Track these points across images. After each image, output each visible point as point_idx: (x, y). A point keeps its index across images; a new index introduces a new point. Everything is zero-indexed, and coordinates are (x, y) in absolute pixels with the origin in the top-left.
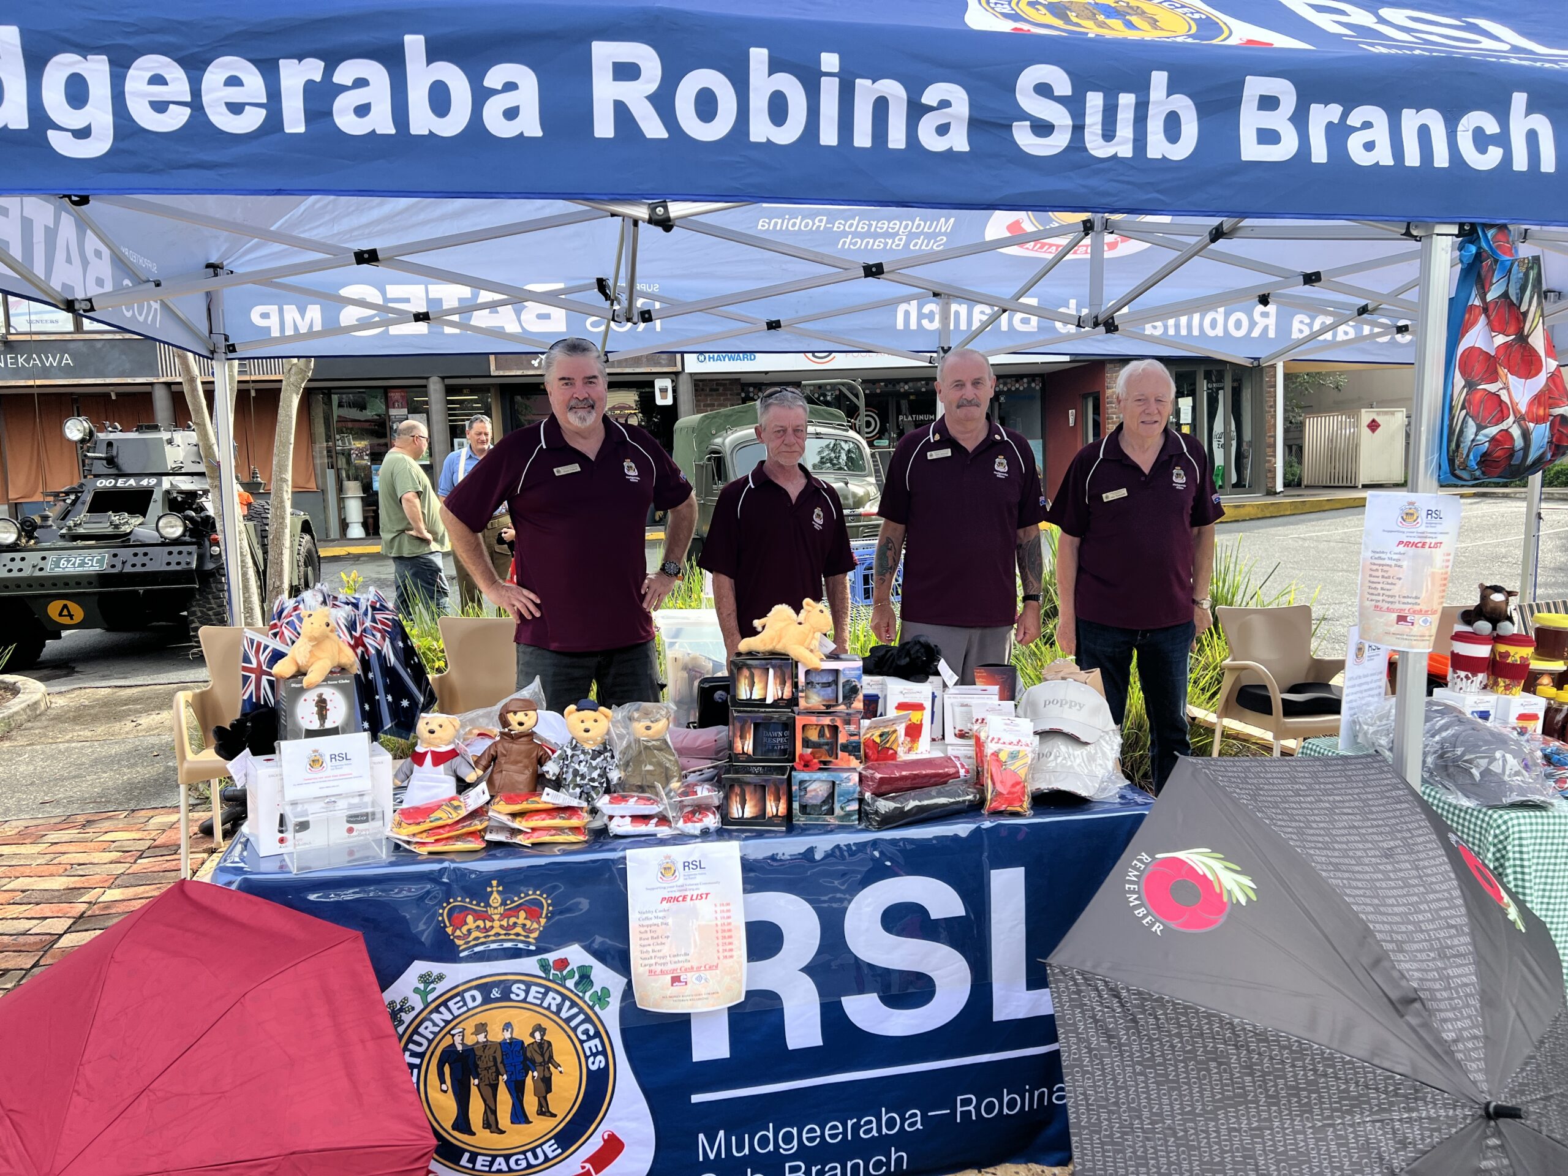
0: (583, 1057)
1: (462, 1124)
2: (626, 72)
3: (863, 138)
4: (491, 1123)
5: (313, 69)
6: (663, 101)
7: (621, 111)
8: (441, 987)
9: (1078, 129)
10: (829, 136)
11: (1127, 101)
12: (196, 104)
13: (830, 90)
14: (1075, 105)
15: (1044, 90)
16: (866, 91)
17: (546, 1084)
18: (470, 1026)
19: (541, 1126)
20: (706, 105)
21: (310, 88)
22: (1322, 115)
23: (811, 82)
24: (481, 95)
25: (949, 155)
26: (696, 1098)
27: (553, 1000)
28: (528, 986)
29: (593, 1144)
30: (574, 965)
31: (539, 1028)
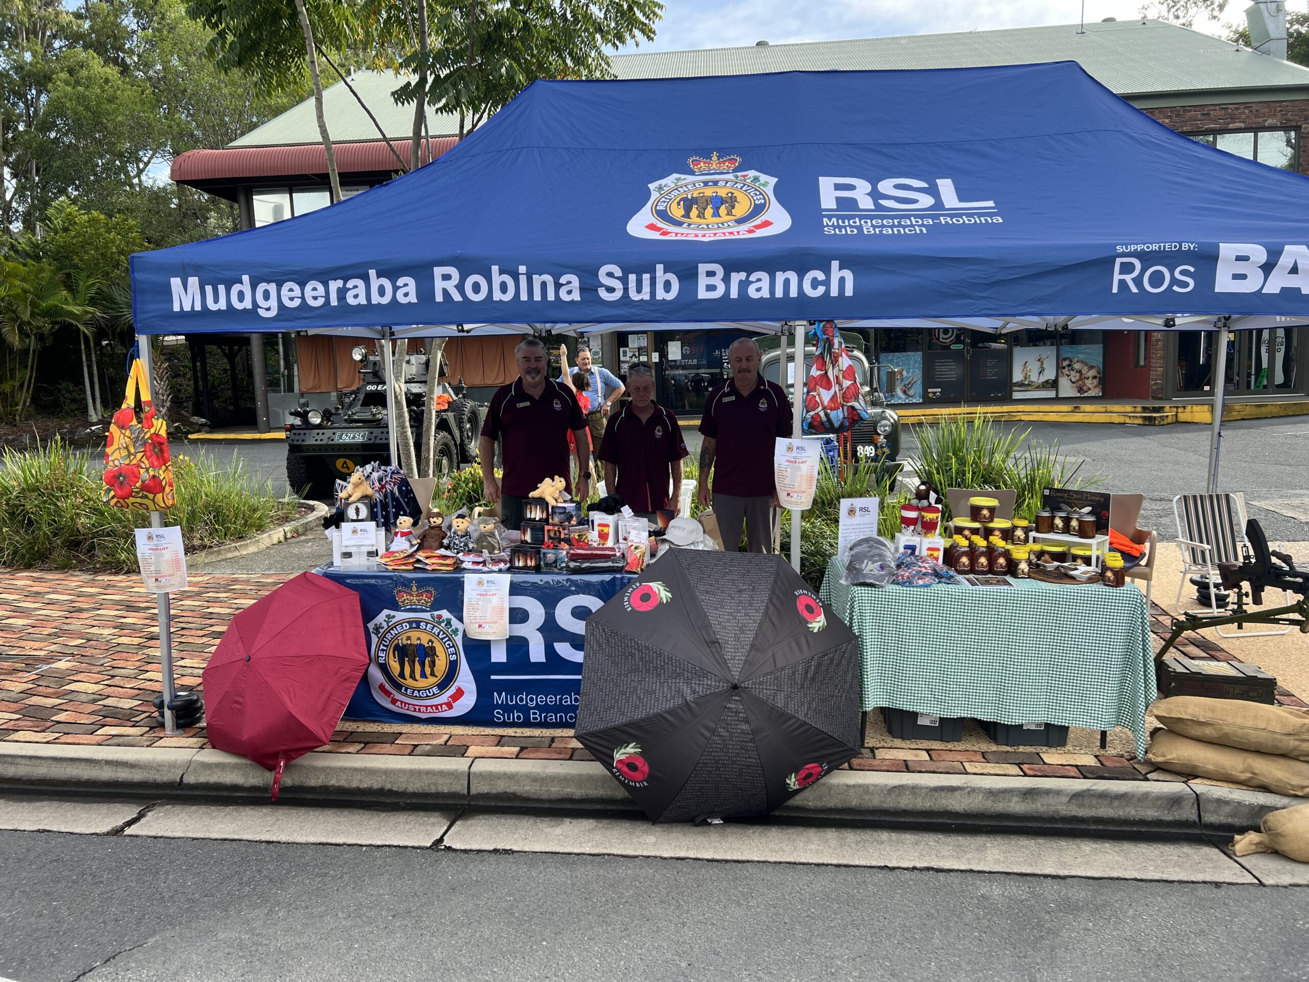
0: (448, 655)
1: (402, 674)
2: (447, 277)
3: (537, 297)
4: (413, 676)
5: (340, 283)
6: (460, 287)
7: (445, 291)
8: (394, 620)
9: (626, 289)
10: (524, 297)
11: (646, 277)
12: (303, 297)
13: (523, 280)
14: (624, 280)
15: (610, 275)
16: (537, 280)
17: (433, 664)
18: (404, 637)
19: (432, 680)
20: (476, 288)
21: (339, 289)
22: (737, 277)
23: (516, 277)
24: (396, 289)
25: (572, 302)
26: (493, 677)
27: (436, 630)
28: (427, 623)
29: (452, 691)
30: (444, 617)
31: (430, 641)
